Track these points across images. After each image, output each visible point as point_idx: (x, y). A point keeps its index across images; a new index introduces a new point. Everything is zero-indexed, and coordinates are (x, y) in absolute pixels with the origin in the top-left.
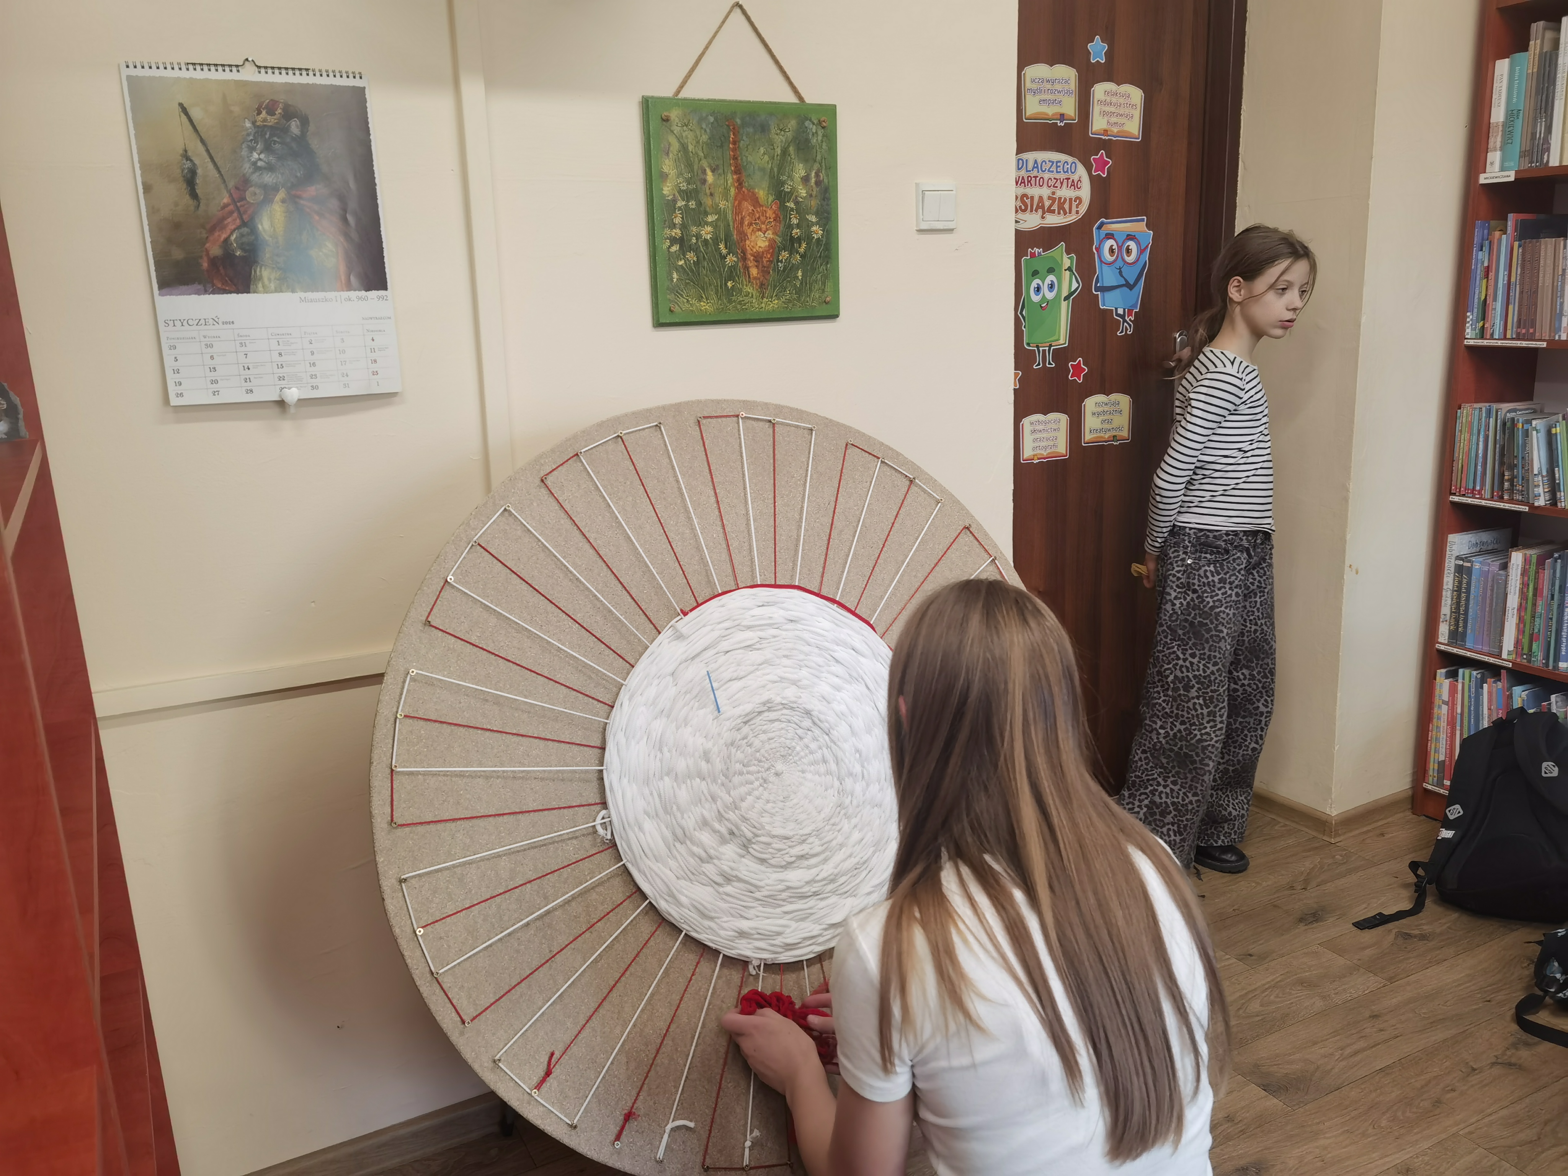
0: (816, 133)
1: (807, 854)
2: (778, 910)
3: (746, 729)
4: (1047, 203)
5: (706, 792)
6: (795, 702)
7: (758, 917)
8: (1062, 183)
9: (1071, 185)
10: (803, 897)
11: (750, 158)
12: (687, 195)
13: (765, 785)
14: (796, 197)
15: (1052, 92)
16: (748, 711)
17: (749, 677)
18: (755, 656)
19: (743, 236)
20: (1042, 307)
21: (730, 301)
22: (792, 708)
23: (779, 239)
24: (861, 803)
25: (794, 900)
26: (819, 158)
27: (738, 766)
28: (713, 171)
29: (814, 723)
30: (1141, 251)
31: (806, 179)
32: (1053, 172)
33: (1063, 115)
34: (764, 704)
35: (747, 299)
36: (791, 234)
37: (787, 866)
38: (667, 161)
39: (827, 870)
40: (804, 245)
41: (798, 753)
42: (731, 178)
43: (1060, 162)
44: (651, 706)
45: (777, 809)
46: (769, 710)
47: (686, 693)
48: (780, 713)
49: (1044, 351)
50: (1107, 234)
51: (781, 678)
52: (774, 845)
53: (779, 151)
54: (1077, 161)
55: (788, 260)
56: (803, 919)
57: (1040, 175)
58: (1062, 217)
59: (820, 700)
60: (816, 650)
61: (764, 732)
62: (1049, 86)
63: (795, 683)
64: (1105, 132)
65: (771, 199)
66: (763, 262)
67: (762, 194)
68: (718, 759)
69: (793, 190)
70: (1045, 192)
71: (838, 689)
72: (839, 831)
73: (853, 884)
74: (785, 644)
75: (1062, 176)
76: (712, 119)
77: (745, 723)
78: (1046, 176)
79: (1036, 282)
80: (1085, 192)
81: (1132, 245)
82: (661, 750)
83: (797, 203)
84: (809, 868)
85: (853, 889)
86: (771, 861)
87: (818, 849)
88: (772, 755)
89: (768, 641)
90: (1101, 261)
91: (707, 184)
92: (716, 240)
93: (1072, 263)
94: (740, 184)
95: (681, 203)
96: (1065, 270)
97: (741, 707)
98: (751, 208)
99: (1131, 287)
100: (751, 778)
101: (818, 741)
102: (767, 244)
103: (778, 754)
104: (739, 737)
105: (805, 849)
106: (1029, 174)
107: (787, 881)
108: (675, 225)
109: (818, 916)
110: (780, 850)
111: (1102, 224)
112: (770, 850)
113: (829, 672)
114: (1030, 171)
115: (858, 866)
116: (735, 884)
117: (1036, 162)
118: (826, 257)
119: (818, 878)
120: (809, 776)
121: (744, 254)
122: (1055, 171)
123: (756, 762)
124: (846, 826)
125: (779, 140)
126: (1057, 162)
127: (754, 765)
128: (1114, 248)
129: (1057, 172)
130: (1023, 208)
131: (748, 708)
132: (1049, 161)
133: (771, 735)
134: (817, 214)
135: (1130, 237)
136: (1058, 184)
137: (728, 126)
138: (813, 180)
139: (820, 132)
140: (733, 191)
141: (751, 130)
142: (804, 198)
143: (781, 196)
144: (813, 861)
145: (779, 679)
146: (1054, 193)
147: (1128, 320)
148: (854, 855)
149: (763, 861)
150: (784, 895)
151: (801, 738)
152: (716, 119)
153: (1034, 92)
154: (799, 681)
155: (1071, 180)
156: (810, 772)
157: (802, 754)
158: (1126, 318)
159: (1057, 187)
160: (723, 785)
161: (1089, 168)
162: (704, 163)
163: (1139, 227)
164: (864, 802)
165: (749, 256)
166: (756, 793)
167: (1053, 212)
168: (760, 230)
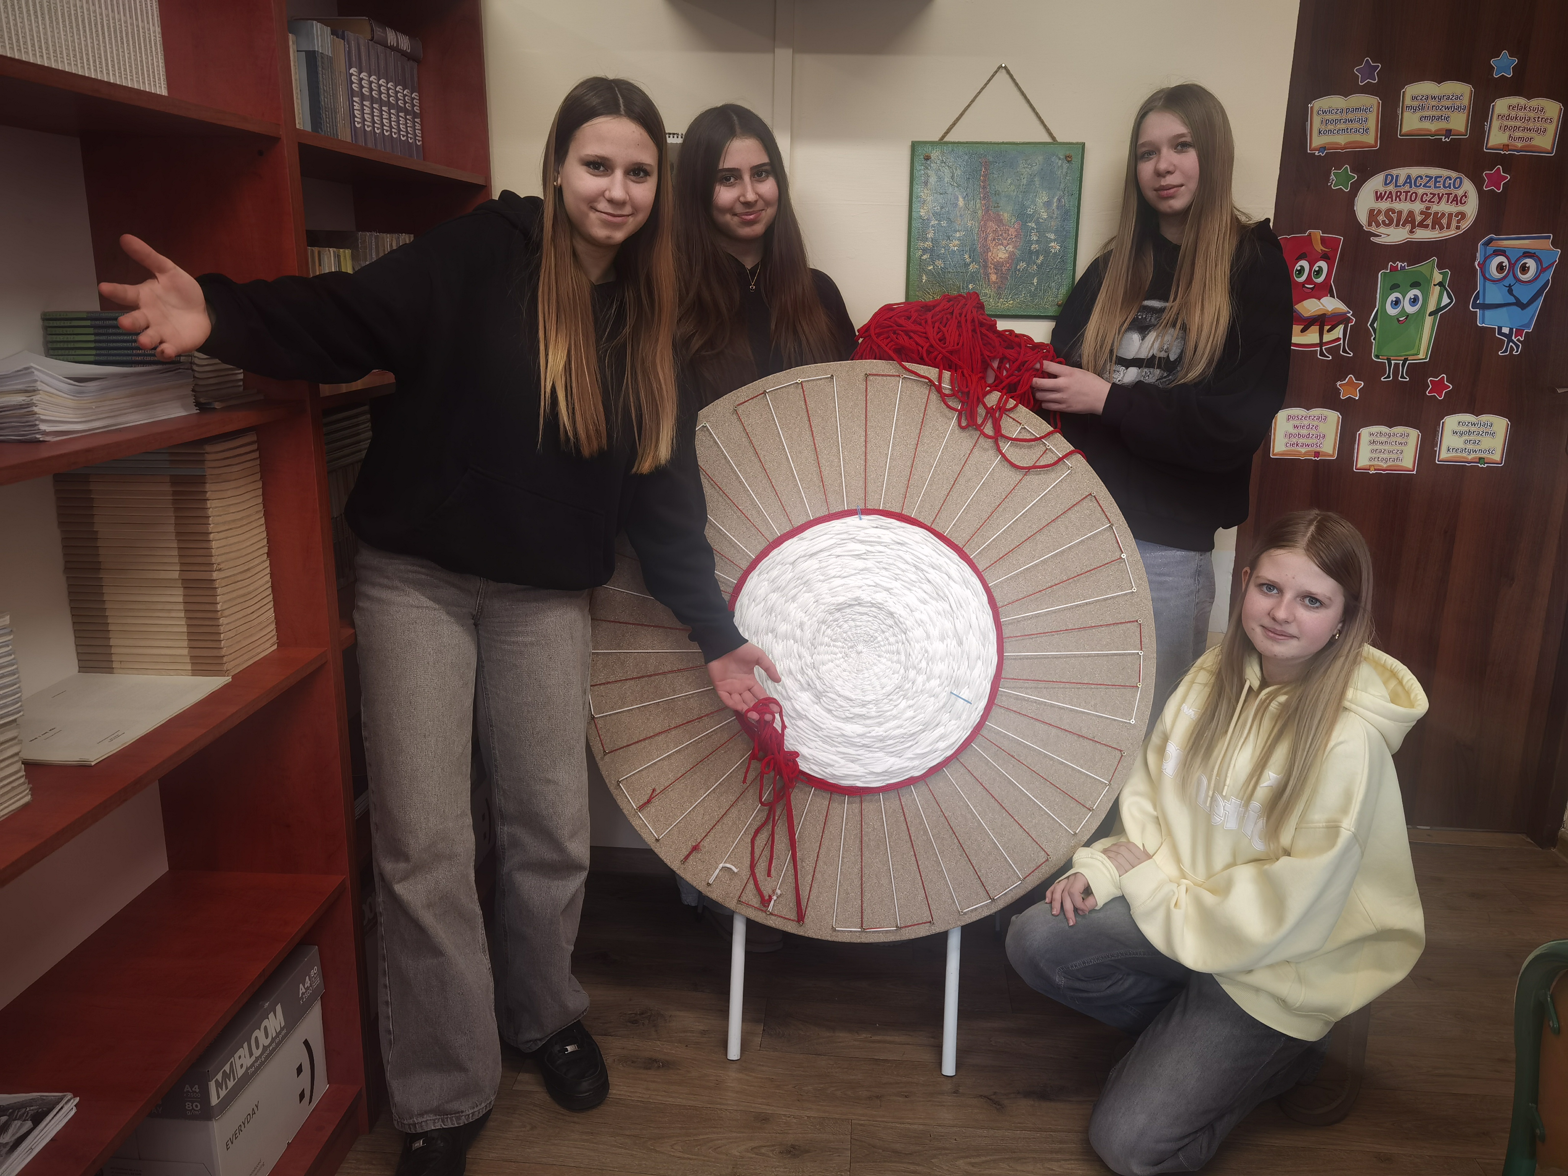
0: (1061, 165)
1: (864, 715)
2: (834, 749)
3: (838, 615)
4: (1419, 218)
5: (795, 651)
6: (882, 604)
7: (816, 748)
8: (1440, 199)
9: (1453, 200)
10: (853, 745)
11: (998, 188)
12: (940, 216)
13: (846, 658)
14: (1038, 218)
15: (1436, 108)
16: (840, 602)
17: (850, 578)
18: (860, 564)
19: (986, 249)
20: (1399, 321)
22: (879, 608)
23: (1018, 252)
24: (919, 691)
25: (847, 745)
26: (1061, 186)
27: (826, 640)
28: (964, 198)
29: (896, 623)
30: (1541, 270)
31: (1048, 204)
32: (1430, 187)
33: (1451, 130)
34: (856, 599)
36: (1030, 247)
37: (847, 719)
39: (879, 731)
40: (1041, 258)
41: (878, 642)
42: (979, 204)
43: (1441, 177)
44: (772, 582)
45: (850, 678)
46: (859, 604)
47: (798, 579)
48: (869, 609)
49: (1397, 365)
50: (1494, 251)
51: (877, 584)
52: (839, 702)
53: (1025, 181)
54: (1463, 176)
55: (1025, 270)
56: (852, 762)
57: (1414, 189)
58: (1437, 232)
59: (904, 607)
60: (914, 569)
61: (853, 620)
62: (1433, 103)
63: (887, 590)
64: (1506, 147)
65: (1014, 219)
66: (1002, 270)
67: (1006, 216)
68: (809, 631)
69: (1035, 212)
70: (1417, 207)
71: (924, 602)
72: (895, 706)
73: (898, 748)
74: (887, 559)
75: (1442, 191)
76: (965, 157)
77: (839, 610)
78: (1421, 191)
79: (1393, 297)
80: (1471, 207)
81: (1531, 263)
82: (771, 614)
83: (1037, 223)
84: (866, 726)
85: (898, 752)
86: (834, 713)
87: (874, 714)
88: (856, 638)
89: (873, 554)
90: (1485, 278)
91: (958, 208)
92: (962, 252)
93: (1444, 278)
94: (987, 208)
95: (934, 222)
96: (1435, 285)
97: (837, 598)
98: (995, 227)
99: (1523, 306)
100: (836, 650)
101: (896, 636)
102: (1007, 255)
103: (862, 638)
104: (831, 618)
105: (863, 711)
106: (1399, 189)
107: (843, 730)
108: (926, 239)
109: (863, 762)
110: (842, 707)
111: (1490, 241)
112: (835, 704)
113: (920, 588)
114: (1400, 186)
115: (905, 736)
116: (804, 720)
117: (1409, 177)
118: (1061, 268)
119: (868, 735)
120: (883, 660)
121: (986, 263)
122: (1433, 186)
123: (842, 640)
124: (904, 704)
125: (1026, 172)
126: (1436, 178)
127: (840, 641)
128: (1504, 264)
129: (1435, 187)
130: (1387, 222)
131: (841, 599)
132: (1426, 176)
133: (858, 623)
134: (1056, 232)
135: (1528, 254)
136: (1436, 199)
137: (980, 162)
138: (1055, 205)
139: (1066, 165)
140: (980, 213)
141: (1001, 165)
142: (1045, 219)
143: (1022, 216)
144: (868, 722)
145: (874, 584)
146: (1428, 208)
147: (1515, 340)
148: (904, 727)
149: (830, 711)
150: (840, 739)
151: (883, 632)
152: (970, 158)
153: (1415, 109)
154: (892, 589)
155: (1453, 195)
156: (886, 657)
157: (882, 643)
158: (1513, 338)
159: (1434, 202)
160: (808, 649)
161: (1478, 183)
162: (957, 192)
163: (1543, 245)
164: (922, 691)
165: (990, 265)
166: (838, 662)
167: (1426, 226)
168: (1002, 244)
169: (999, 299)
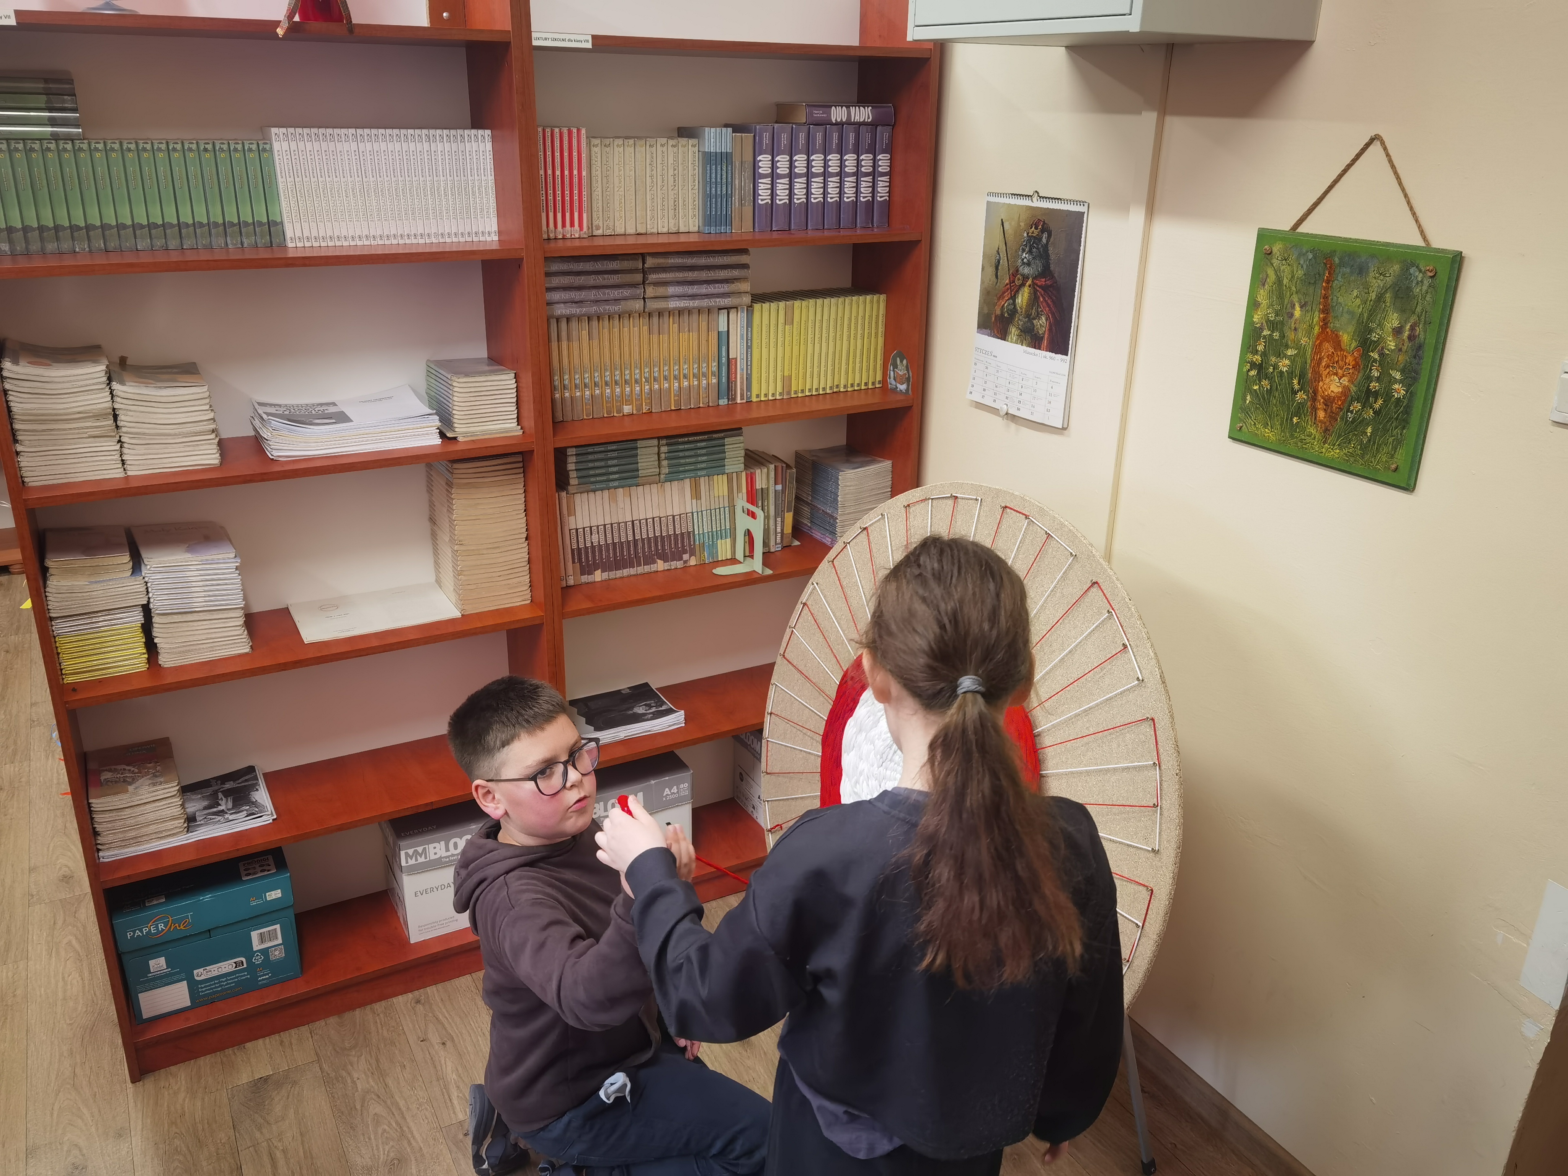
0: (1422, 281)
11: (1341, 300)
12: (1273, 326)
14: (1383, 348)
19: (1318, 377)
21: (1292, 436)
23: (1354, 388)
26: (1419, 309)
28: (1301, 307)
31: (1398, 331)
35: (1308, 439)
36: (1369, 385)
38: (1262, 292)
40: (1380, 402)
42: (1317, 317)
53: (1373, 296)
55: (1359, 413)
65: (1354, 344)
66: (1331, 407)
69: (1381, 339)
76: (1310, 256)
83: (1382, 355)
91: (1294, 318)
92: (1291, 374)
94: (1325, 324)
95: (1266, 332)
98: (1331, 350)
108: (1257, 351)
118: (1404, 420)
121: (1315, 394)
125: (1376, 284)
134: (1403, 371)
137: (1325, 264)
138: (1406, 334)
139: (1427, 282)
140: (1317, 330)
141: (1348, 270)
142: (1392, 351)
143: (1365, 344)
152: (1315, 257)
162: (1295, 298)
165: (1320, 398)
168: (1336, 374)
169: (1325, 443)
